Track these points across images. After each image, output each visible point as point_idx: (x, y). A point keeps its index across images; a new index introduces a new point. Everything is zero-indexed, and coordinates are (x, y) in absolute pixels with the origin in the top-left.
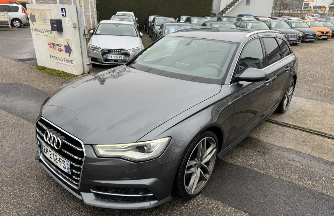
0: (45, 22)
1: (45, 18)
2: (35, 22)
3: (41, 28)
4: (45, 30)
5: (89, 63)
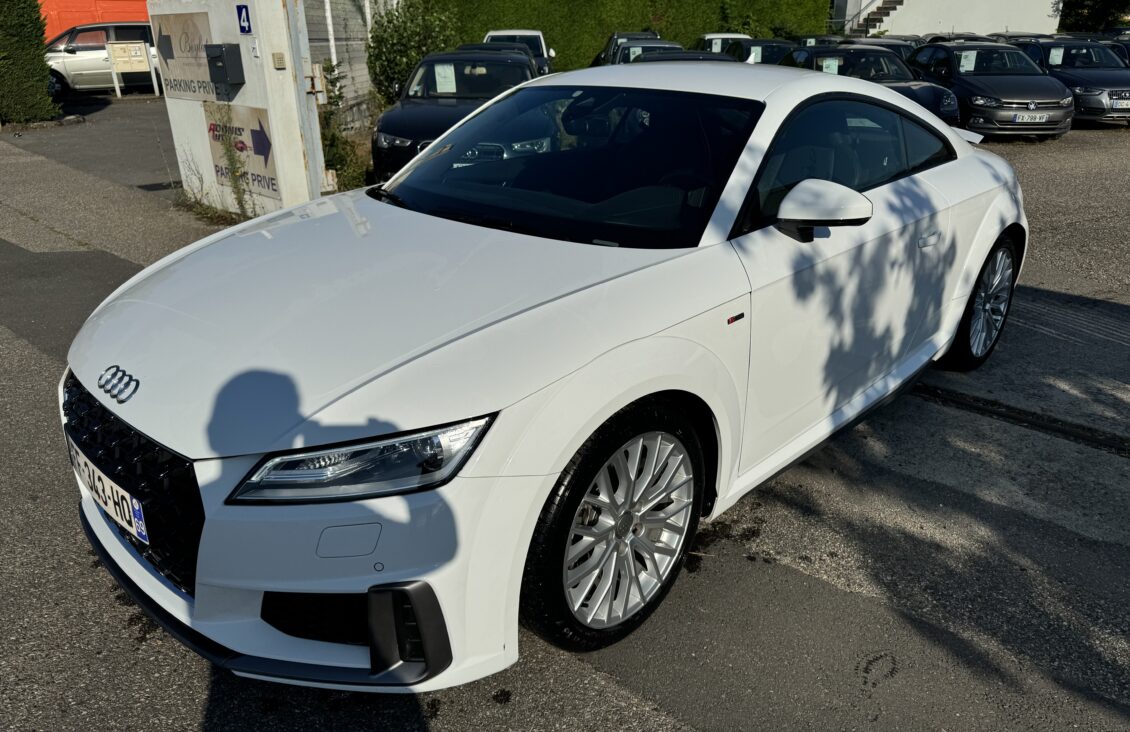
0: (196, 57)
1: (197, 42)
2: (172, 57)
3: (189, 77)
4: (198, 82)
5: (330, 189)
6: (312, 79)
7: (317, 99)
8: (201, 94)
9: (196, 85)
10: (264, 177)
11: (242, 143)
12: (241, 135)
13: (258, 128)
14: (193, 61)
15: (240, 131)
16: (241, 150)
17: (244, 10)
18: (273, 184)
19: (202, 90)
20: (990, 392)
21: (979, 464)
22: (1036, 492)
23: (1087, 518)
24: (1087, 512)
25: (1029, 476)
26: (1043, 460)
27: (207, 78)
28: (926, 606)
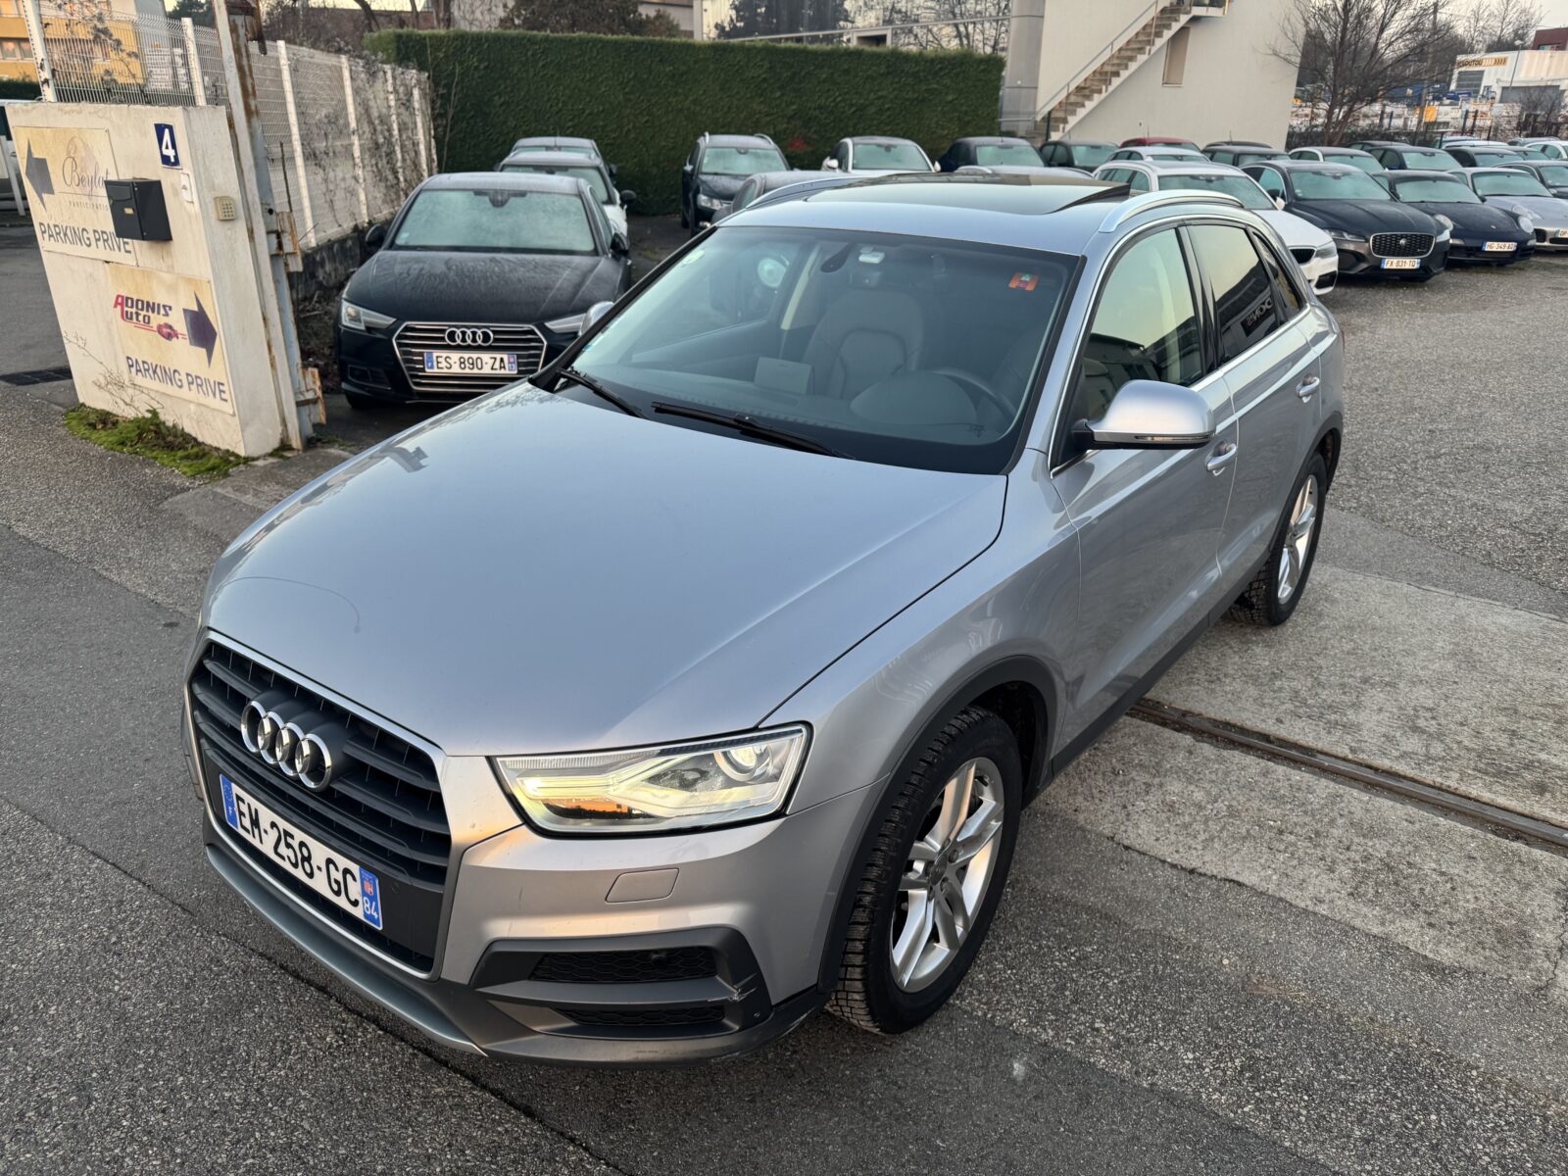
0: (90, 196)
1: (91, 173)
2: (51, 191)
3: (79, 224)
4: (95, 231)
5: (310, 396)
6: (279, 237)
7: (286, 265)
8: (100, 252)
9: (91, 235)
10: (207, 381)
11: (170, 327)
12: (167, 315)
13: (196, 309)
14: (85, 199)
15: (167, 308)
16: (169, 337)
17: (167, 131)
18: (221, 391)
19: (101, 243)
20: (1279, 721)
21: (1282, 847)
22: (1362, 890)
23: (1432, 932)
24: (1433, 921)
25: (1351, 865)
26: (1364, 836)
27: (110, 228)
28: (1248, 1102)
